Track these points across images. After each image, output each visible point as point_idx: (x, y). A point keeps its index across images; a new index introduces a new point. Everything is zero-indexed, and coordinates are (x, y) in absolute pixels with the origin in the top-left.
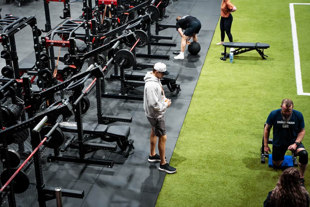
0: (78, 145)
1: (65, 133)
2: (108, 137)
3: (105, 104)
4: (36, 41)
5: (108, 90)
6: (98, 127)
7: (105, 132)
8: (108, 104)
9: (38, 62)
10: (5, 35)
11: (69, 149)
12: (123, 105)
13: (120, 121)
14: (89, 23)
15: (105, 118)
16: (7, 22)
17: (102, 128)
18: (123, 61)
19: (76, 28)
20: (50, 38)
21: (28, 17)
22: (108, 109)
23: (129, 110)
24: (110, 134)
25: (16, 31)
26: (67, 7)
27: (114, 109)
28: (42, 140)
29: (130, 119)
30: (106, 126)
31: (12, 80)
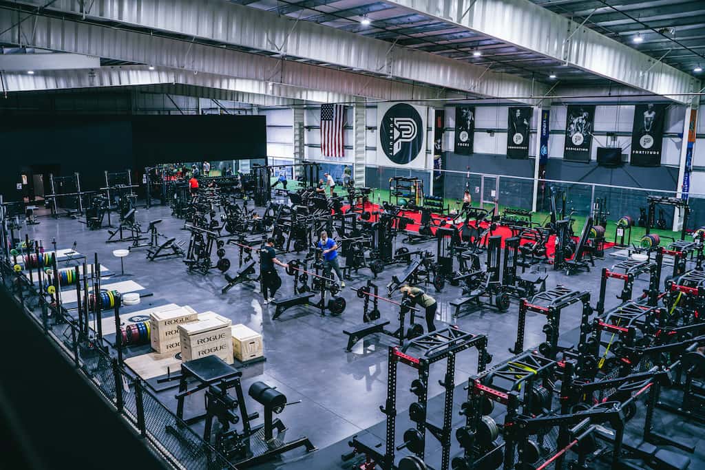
0: (611, 459)
1: (597, 439)
2: (654, 462)
3: (656, 417)
4: (585, 320)
5: (663, 400)
6: (643, 445)
7: (652, 456)
8: (661, 418)
9: (581, 345)
10: (552, 308)
11: (598, 461)
12: (682, 425)
13: (675, 446)
14: (657, 311)
15: (654, 436)
16: (557, 293)
17: (649, 448)
18: (693, 367)
19: (639, 314)
20: (604, 321)
21: (582, 291)
22: (660, 424)
23: (690, 434)
24: (658, 460)
25: (565, 305)
26: (629, 287)
27: (668, 426)
28: (572, 442)
29: (692, 448)
30: (655, 448)
31: (554, 362)
